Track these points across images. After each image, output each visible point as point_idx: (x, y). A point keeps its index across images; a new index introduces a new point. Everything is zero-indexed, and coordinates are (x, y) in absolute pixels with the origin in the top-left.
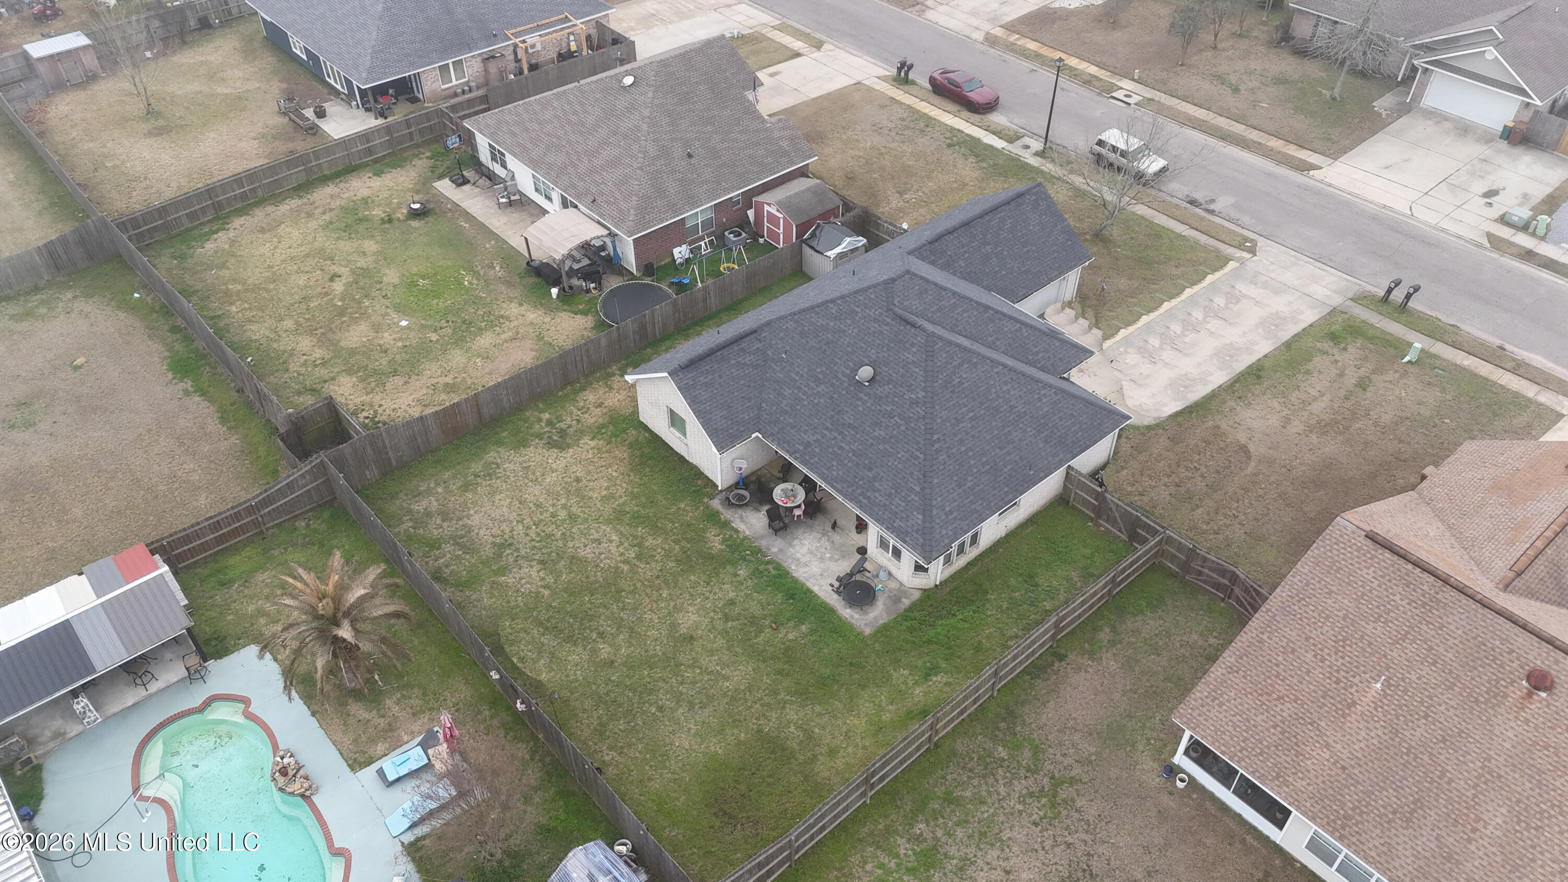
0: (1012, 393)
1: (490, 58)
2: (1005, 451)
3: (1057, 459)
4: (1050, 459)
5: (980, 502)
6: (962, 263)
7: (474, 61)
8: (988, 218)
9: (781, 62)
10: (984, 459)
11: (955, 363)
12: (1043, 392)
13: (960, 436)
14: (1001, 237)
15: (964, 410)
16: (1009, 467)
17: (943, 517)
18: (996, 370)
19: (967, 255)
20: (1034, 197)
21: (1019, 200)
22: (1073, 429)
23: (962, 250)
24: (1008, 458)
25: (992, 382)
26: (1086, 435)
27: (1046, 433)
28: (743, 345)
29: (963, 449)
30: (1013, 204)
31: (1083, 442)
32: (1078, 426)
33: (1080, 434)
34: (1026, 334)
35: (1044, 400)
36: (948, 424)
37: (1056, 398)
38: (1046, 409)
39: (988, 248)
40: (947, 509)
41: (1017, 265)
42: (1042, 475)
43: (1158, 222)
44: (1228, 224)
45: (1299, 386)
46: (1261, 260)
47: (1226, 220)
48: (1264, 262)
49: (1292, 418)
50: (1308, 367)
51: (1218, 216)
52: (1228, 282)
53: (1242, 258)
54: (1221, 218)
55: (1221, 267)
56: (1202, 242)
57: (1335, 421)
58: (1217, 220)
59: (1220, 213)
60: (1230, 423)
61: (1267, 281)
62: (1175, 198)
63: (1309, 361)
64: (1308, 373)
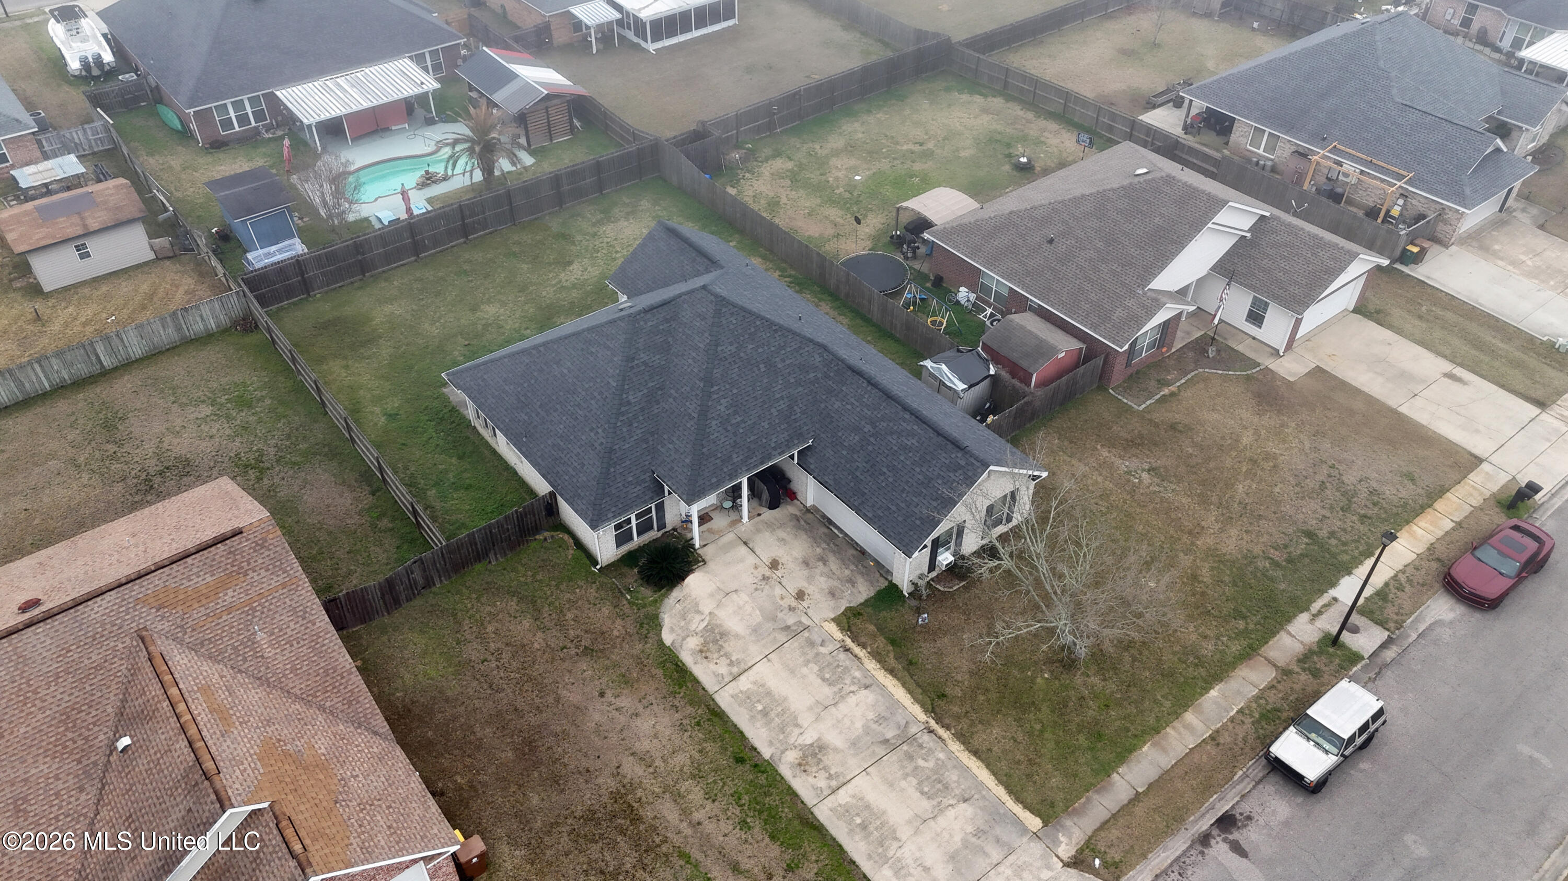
1: (1303, 155)
2: (539, 410)
3: (539, 460)
4: (539, 454)
6: (837, 404)
7: (1288, 146)
8: (907, 416)
10: (529, 394)
13: (545, 368)
14: (889, 438)
15: (569, 364)
16: (526, 418)
18: (610, 380)
19: (849, 407)
20: (963, 463)
21: (950, 446)
22: (570, 470)
23: (853, 400)
24: (533, 415)
25: (598, 380)
26: (566, 483)
27: (562, 444)
29: (535, 374)
30: (940, 439)
31: (559, 482)
32: (574, 474)
33: (567, 478)
35: (592, 434)
36: (554, 355)
37: (596, 445)
38: (584, 438)
39: (868, 428)
42: (524, 449)
43: (1145, 749)
44: (1168, 857)
45: (714, 801)
46: (1049, 867)
47: (1179, 857)
48: (1045, 871)
49: (651, 770)
50: (757, 829)
51: (1191, 847)
52: (976, 796)
53: (1057, 843)
54: (1184, 853)
55: (1018, 800)
56: (1096, 796)
57: (637, 820)
58: (1177, 845)
59: (1202, 853)
60: (651, 698)
61: (987, 855)
62: (1237, 799)
63: (773, 837)
64: (744, 825)
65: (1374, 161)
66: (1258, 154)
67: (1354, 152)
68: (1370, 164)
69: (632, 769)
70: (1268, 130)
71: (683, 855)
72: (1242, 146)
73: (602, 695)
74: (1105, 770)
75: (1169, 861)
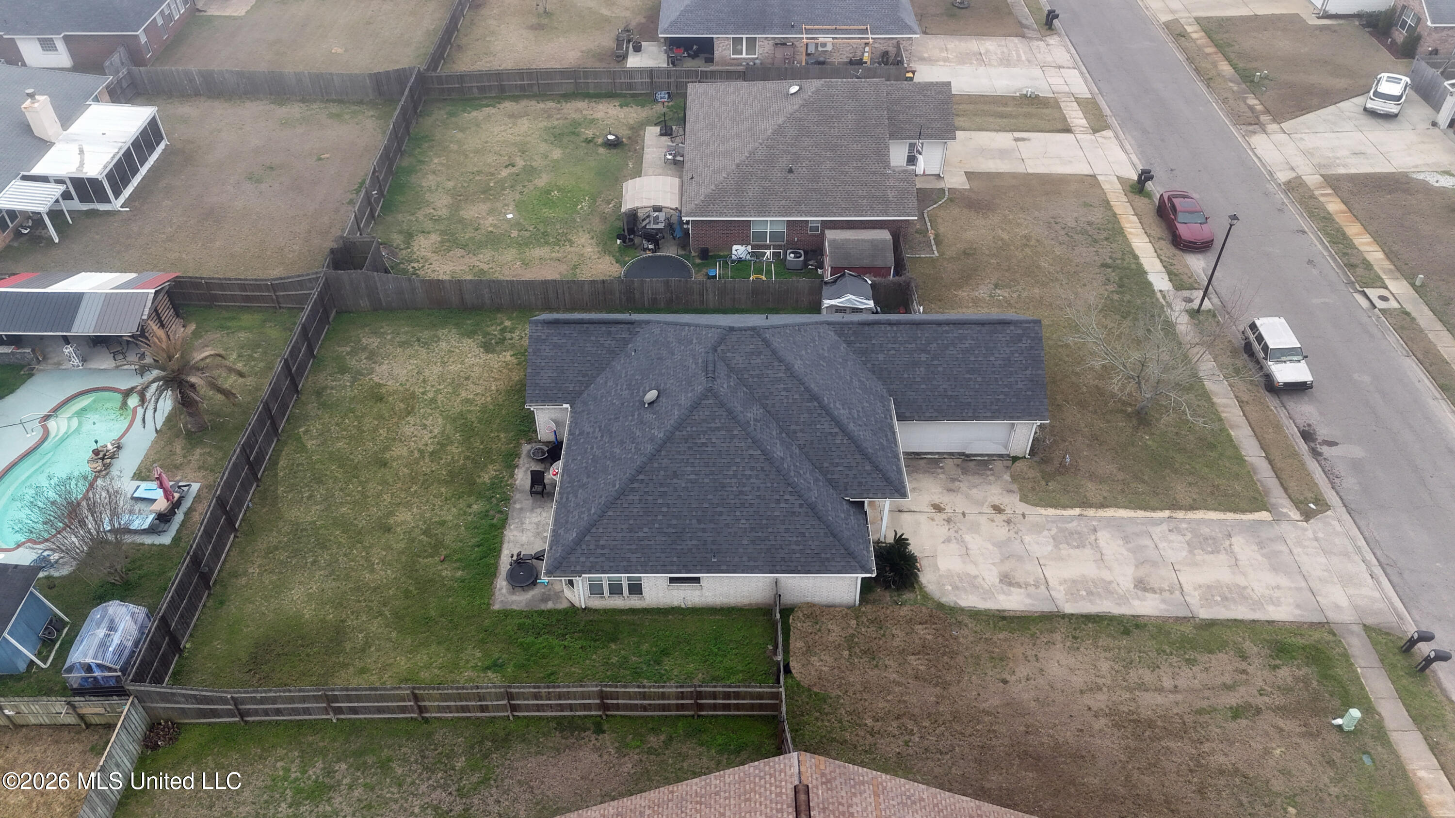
0: (752, 481)
1: (781, 44)
2: (702, 526)
3: (752, 563)
4: (745, 559)
5: (639, 555)
6: (881, 357)
7: (766, 42)
8: (947, 328)
9: (1042, 131)
10: (674, 522)
11: (713, 425)
12: (787, 497)
13: (666, 489)
14: (948, 352)
15: (689, 469)
16: (694, 542)
17: (592, 547)
18: (751, 452)
19: (893, 352)
20: (1020, 331)
21: (999, 327)
22: (794, 547)
23: (890, 346)
24: (700, 534)
25: (738, 460)
26: (803, 560)
27: (760, 534)
28: (613, 329)
29: (660, 501)
30: (987, 327)
31: (794, 564)
32: (801, 547)
33: (798, 555)
34: (838, 441)
35: (782, 505)
36: (662, 473)
37: (797, 509)
38: (776, 514)
39: (924, 357)
40: (602, 543)
41: (944, 386)
42: (724, 568)
43: (1233, 433)
44: (1320, 475)
45: (1158, 667)
46: (1306, 530)
47: (1323, 471)
48: (1307, 533)
49: (1105, 689)
50: (1198, 657)
51: (1318, 461)
52: (1229, 529)
53: (1286, 515)
54: (1320, 465)
55: (1243, 511)
56: (1259, 476)
57: (1151, 724)
58: (1312, 465)
59: (1325, 459)
60: (1029, 653)
61: (1281, 552)
62: (1291, 421)
63: (1211, 652)
64: (1191, 662)
65: (838, 27)
66: (744, 59)
67: (821, 27)
68: (836, 31)
69: (1100, 700)
70: (744, 36)
71: (1200, 712)
72: (728, 57)
73: (1005, 682)
74: (1239, 459)
75: (1324, 476)
